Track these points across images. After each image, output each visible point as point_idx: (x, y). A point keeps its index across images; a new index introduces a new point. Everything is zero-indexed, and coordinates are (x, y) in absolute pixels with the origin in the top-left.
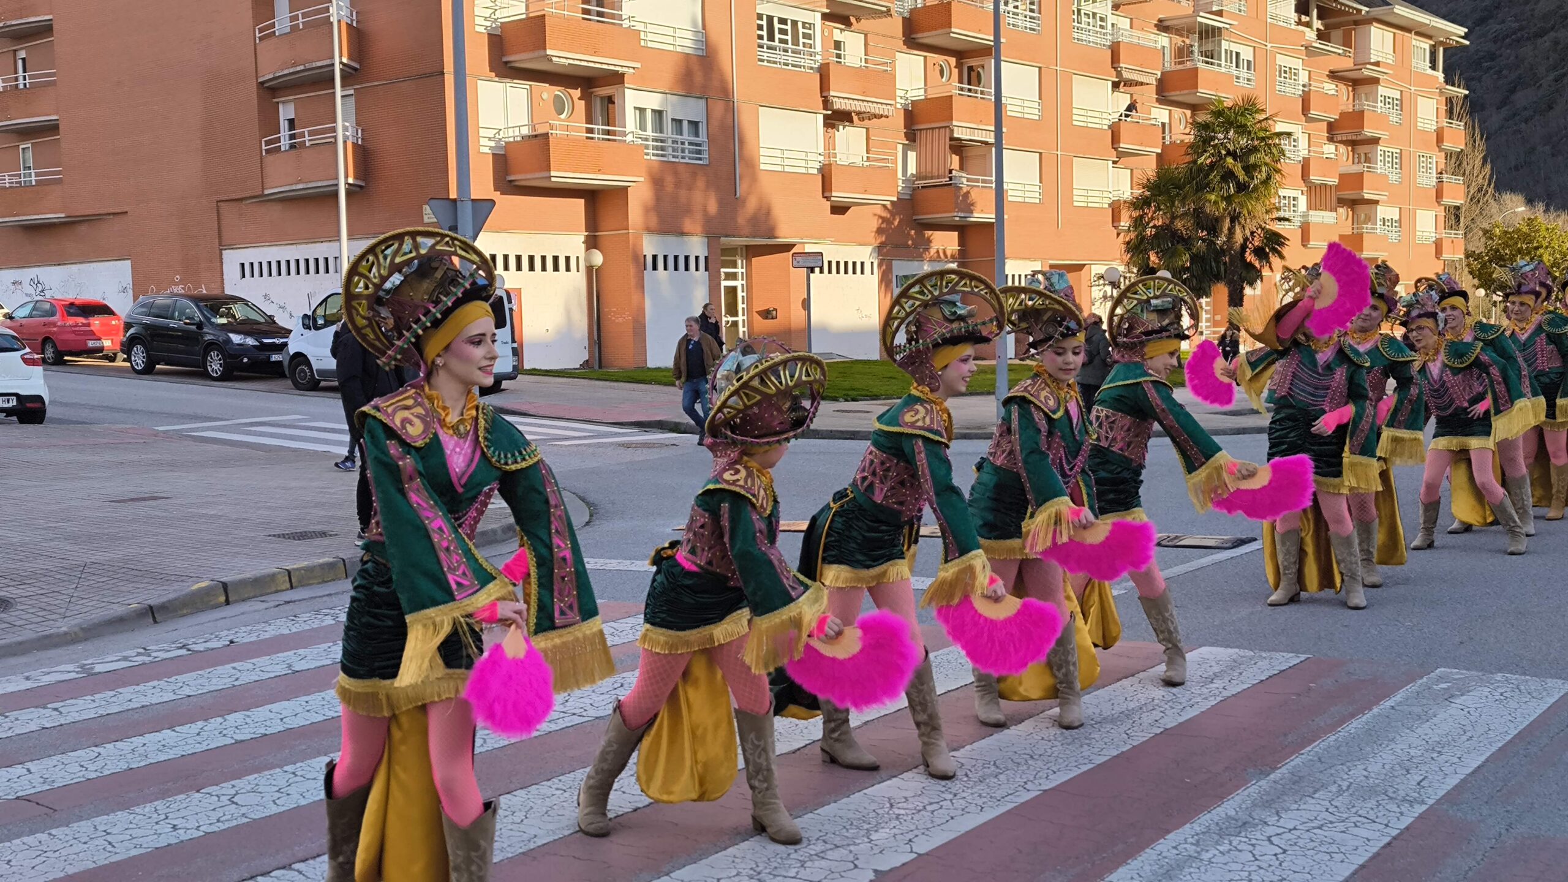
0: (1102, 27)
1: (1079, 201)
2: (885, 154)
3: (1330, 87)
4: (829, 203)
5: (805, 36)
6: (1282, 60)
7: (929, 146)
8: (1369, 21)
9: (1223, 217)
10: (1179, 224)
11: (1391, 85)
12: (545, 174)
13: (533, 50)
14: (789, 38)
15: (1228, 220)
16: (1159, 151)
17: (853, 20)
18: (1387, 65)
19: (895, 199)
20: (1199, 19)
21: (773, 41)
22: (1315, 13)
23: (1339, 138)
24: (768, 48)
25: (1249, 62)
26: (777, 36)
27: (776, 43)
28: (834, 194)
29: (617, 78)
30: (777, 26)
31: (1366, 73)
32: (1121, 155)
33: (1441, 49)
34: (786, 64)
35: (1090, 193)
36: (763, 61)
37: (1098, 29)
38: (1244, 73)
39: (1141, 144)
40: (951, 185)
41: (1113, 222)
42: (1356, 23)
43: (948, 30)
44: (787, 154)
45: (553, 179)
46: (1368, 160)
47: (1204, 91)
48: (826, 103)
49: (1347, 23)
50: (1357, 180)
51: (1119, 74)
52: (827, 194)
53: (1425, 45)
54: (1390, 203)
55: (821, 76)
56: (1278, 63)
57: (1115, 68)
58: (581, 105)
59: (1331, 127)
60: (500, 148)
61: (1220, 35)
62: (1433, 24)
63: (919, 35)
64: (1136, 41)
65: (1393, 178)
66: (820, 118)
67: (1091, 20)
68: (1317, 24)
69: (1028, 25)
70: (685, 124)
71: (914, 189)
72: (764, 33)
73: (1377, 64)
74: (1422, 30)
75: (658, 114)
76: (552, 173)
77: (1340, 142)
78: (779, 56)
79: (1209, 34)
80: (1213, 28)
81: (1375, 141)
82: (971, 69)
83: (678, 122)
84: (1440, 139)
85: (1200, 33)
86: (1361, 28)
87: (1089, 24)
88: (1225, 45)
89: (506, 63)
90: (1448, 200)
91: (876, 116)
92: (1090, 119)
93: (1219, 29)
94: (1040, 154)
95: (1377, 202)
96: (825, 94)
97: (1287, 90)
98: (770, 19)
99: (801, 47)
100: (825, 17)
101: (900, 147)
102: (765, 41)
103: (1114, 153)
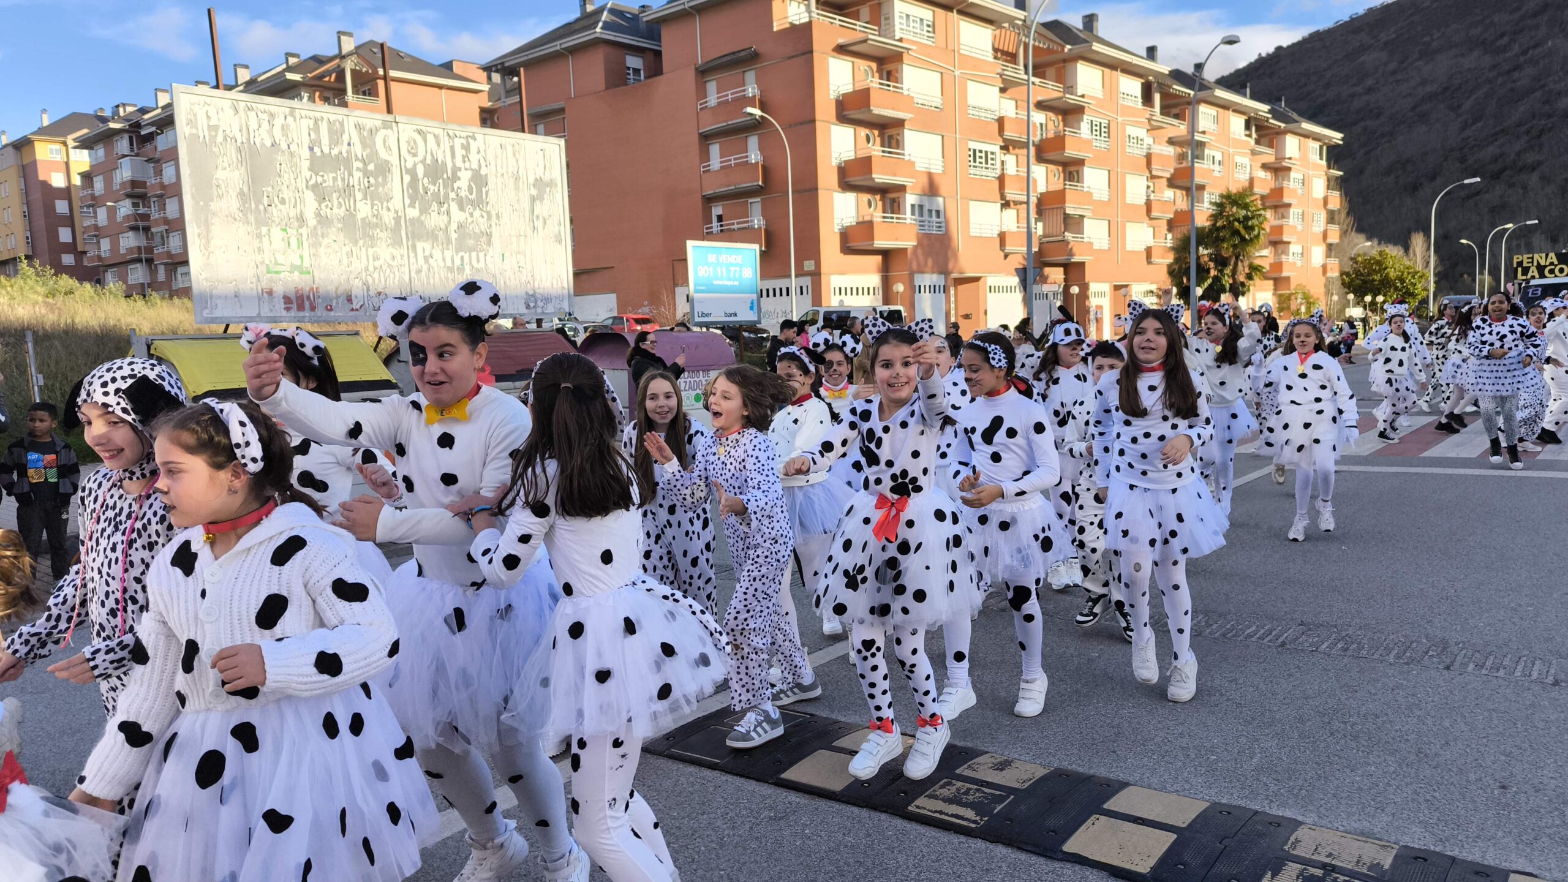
0: (1141, 144)
1: (1129, 247)
3: (1261, 174)
4: (1003, 253)
5: (992, 159)
6: (1239, 159)
7: (1051, 219)
8: (1285, 132)
11: (1298, 171)
12: (871, 242)
13: (863, 175)
14: (983, 160)
15: (1234, 258)
17: (1011, 148)
18: (1296, 159)
20: (1195, 137)
22: (1253, 129)
24: (974, 167)
25: (1220, 161)
26: (978, 160)
27: (977, 164)
28: (1006, 248)
29: (902, 189)
30: (978, 154)
31: (1284, 164)
33: (1325, 148)
34: (982, 176)
36: (970, 174)
37: (1139, 146)
38: (1217, 167)
40: (1062, 240)
41: (1147, 259)
42: (1277, 134)
44: (983, 226)
45: (875, 245)
46: (1283, 217)
47: (1198, 180)
48: (1003, 197)
49: (1272, 134)
50: (1279, 229)
51: (1150, 172)
52: (1002, 248)
53: (1316, 145)
54: (1298, 242)
55: (1000, 181)
56: (1236, 161)
57: (1149, 169)
58: (880, 204)
60: (843, 228)
61: (1204, 145)
62: (1323, 133)
63: (1045, 155)
64: (1161, 152)
65: (1299, 228)
66: (999, 205)
67: (1135, 141)
68: (1254, 135)
69: (1103, 146)
70: (934, 212)
71: (1043, 244)
72: (971, 159)
73: (1290, 158)
74: (1316, 136)
75: (921, 207)
76: (875, 242)
78: (978, 171)
79: (1199, 145)
80: (1202, 142)
81: (1289, 205)
82: (1070, 173)
83: (930, 211)
84: (1325, 203)
85: (1195, 144)
86: (1280, 137)
87: (1135, 143)
88: (1207, 151)
89: (846, 181)
90: (1330, 240)
91: (1025, 203)
92: (1135, 199)
93: (1205, 142)
94: (1109, 221)
95: (1289, 243)
96: (1002, 192)
97: (1240, 175)
98: (975, 151)
99: (989, 166)
100: (1002, 148)
102: (972, 163)
103: (1147, 218)
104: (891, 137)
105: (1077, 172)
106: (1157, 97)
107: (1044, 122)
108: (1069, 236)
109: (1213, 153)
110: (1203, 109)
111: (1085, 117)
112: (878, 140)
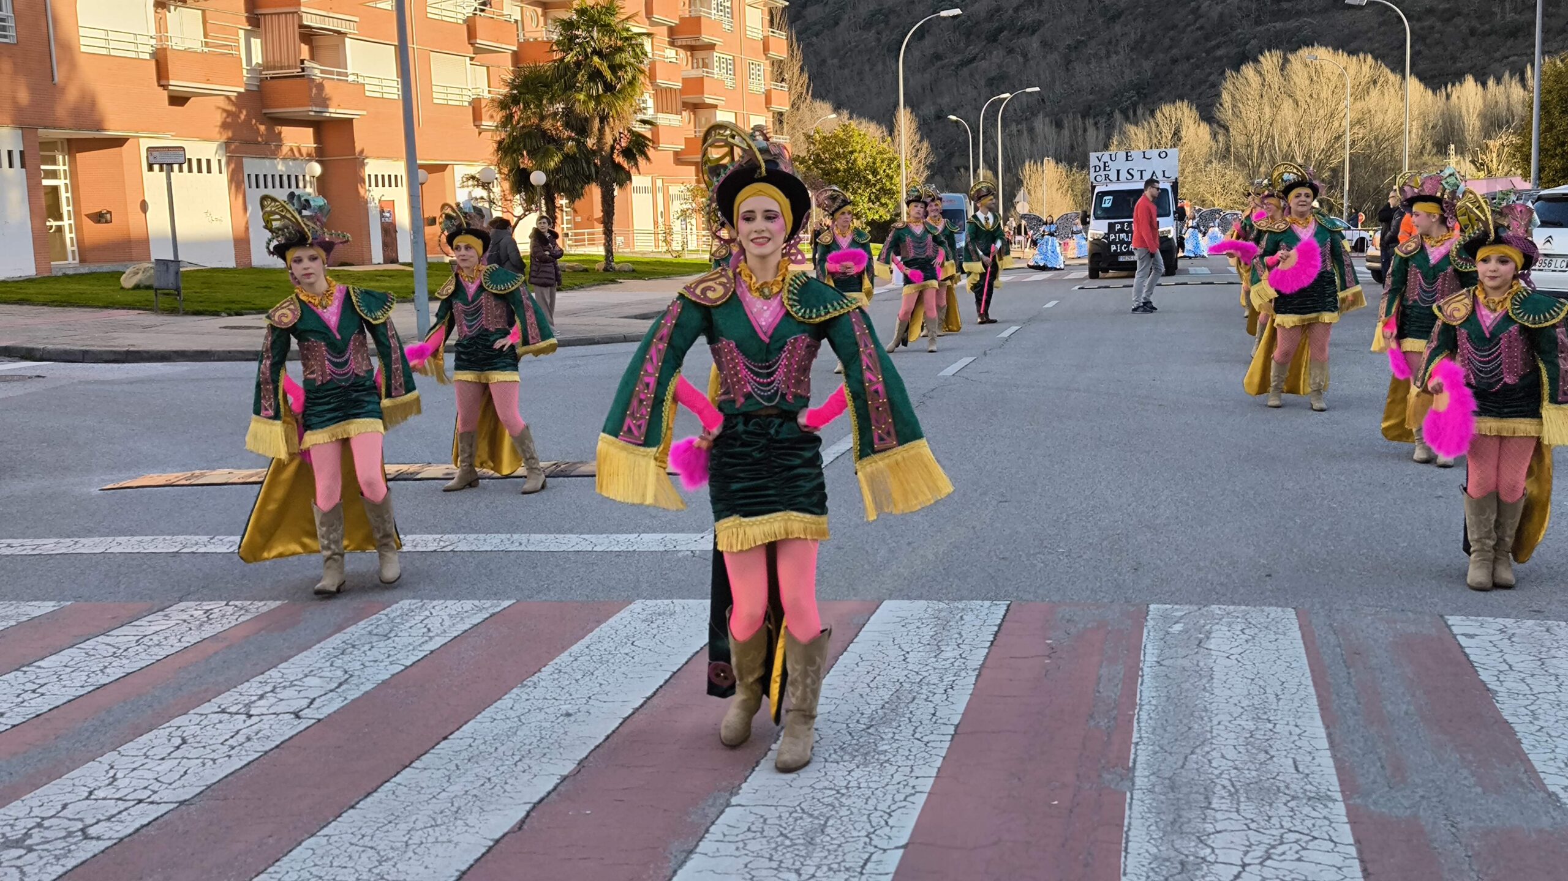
1: (438, 98)
2: (226, 39)
4: (166, 92)
7: (276, 33)
9: (592, 117)
10: (547, 125)
15: (597, 120)
16: (515, 48)
19: (242, 90)
23: (679, 43)
28: (171, 83)
32: (478, 51)
35: (450, 90)
39: (497, 41)
40: (303, 76)
46: (705, 65)
50: (698, 85)
52: (163, 82)
59: (672, 31)
65: (729, 83)
71: (261, 80)
77: (681, 47)
81: (711, 47)
84: (766, 49)
92: (445, 13)
94: (396, 47)
95: (715, 107)
101: (242, 33)
103: (471, 49)
108: (316, 71)
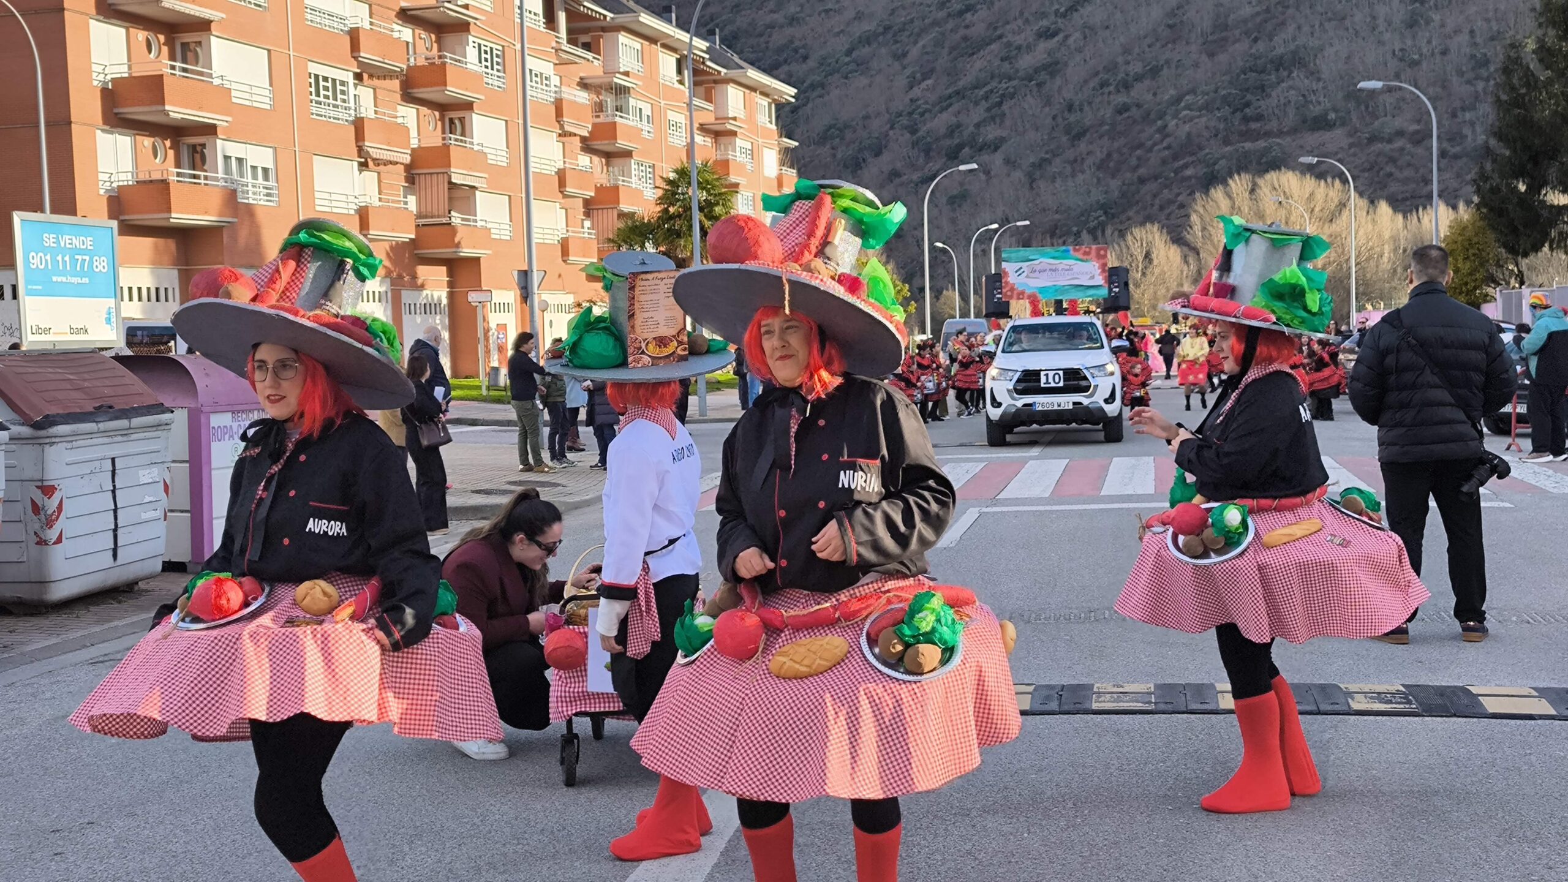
0: (546, 85)
1: (538, 238)
2: (392, 195)
3: (701, 139)
6: (672, 116)
8: (726, 80)
11: (744, 137)
12: (166, 215)
13: (149, 105)
14: (330, 94)
16: (593, 194)
17: (365, 76)
18: (742, 120)
19: (413, 236)
20: (616, 80)
21: (319, 96)
22: (687, 73)
24: (317, 102)
25: (648, 116)
26: (322, 92)
27: (321, 98)
28: (371, 232)
29: (210, 130)
30: (322, 83)
31: (729, 127)
32: (565, 196)
33: (774, 106)
34: (330, 118)
35: (546, 231)
36: (312, 114)
37: (544, 87)
38: (646, 126)
39: (581, 189)
40: (450, 223)
41: (563, 255)
42: (716, 82)
43: (443, 88)
44: (334, 197)
45: (172, 220)
47: (622, 143)
49: (708, 82)
51: (562, 127)
53: (764, 102)
55: (356, 127)
56: (669, 117)
57: (558, 122)
58: (171, 153)
60: (113, 189)
61: (629, 93)
62: (773, 86)
63: (415, 90)
64: (573, 98)
66: (355, 164)
67: (538, 79)
68: (688, 82)
69: (496, 83)
70: (260, 172)
72: (313, 90)
73: (735, 119)
74: (766, 90)
75: (239, 161)
76: (173, 215)
78: (323, 110)
79: (622, 91)
80: (625, 87)
81: (736, 187)
82: (451, 121)
84: (780, 185)
85: (616, 89)
86: (719, 87)
87: (537, 82)
88: (632, 102)
89: (116, 114)
91: (391, 163)
92: (543, 167)
93: (629, 88)
94: (510, 196)
96: (360, 144)
97: (676, 141)
98: (317, 77)
99: (339, 103)
100: (356, 76)
101: (402, 189)
102: (314, 97)
103: (560, 195)
104: (185, 46)
105: (462, 120)
106: (562, 17)
107: (410, 40)
108: (456, 218)
109: (640, 104)
110: (623, 38)
111: (471, 39)
112: (165, 50)
